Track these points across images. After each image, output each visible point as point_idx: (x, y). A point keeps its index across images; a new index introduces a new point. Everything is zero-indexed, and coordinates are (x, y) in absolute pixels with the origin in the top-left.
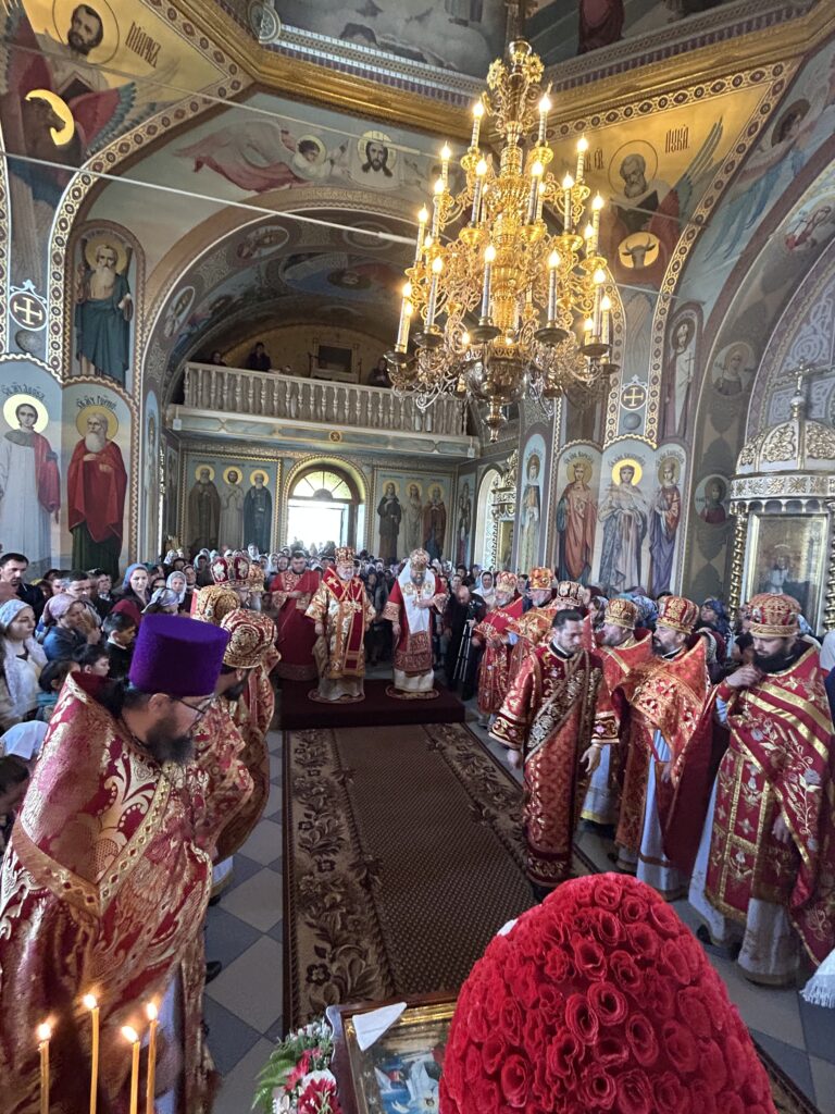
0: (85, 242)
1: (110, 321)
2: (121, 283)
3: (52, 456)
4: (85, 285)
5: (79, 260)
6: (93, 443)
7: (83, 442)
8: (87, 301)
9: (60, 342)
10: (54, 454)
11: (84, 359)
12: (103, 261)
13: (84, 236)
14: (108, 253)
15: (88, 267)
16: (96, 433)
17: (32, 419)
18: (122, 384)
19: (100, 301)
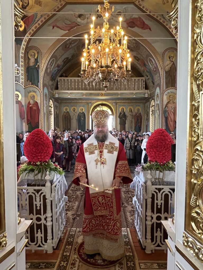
0: (28, 52)
1: (34, 71)
2: (36, 61)
3: (22, 106)
4: (28, 63)
5: (27, 57)
6: (32, 102)
7: (29, 102)
8: (29, 67)
9: (23, 77)
10: (23, 105)
11: (29, 81)
12: (32, 56)
13: (28, 51)
14: (33, 54)
15: (29, 58)
16: (32, 99)
17: (18, 97)
18: (38, 86)
19: (32, 66)
